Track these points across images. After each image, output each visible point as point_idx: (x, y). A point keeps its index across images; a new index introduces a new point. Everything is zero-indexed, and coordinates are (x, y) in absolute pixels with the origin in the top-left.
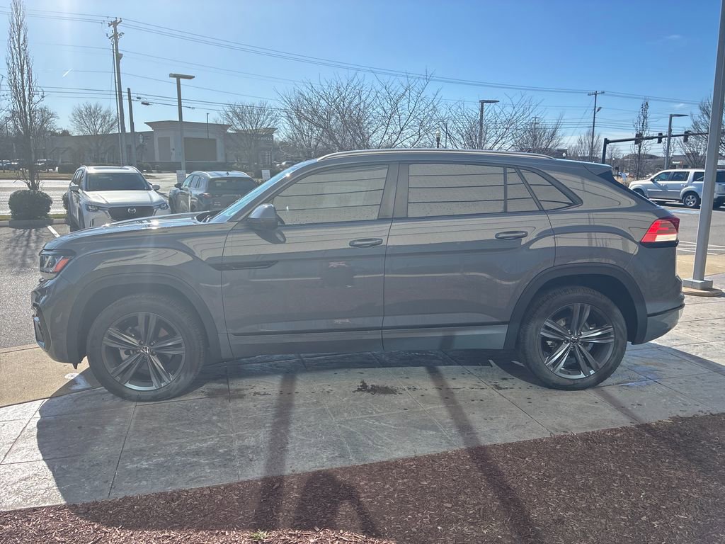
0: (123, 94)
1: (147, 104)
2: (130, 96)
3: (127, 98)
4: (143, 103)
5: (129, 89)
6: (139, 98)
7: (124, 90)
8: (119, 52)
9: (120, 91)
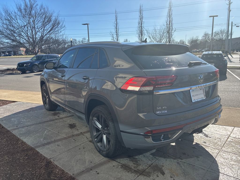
0: (230, 24)
1: (238, 27)
2: (232, 25)
3: (231, 25)
4: (237, 26)
5: (232, 22)
6: (235, 25)
7: (230, 22)
8: (230, 9)
9: (229, 23)
